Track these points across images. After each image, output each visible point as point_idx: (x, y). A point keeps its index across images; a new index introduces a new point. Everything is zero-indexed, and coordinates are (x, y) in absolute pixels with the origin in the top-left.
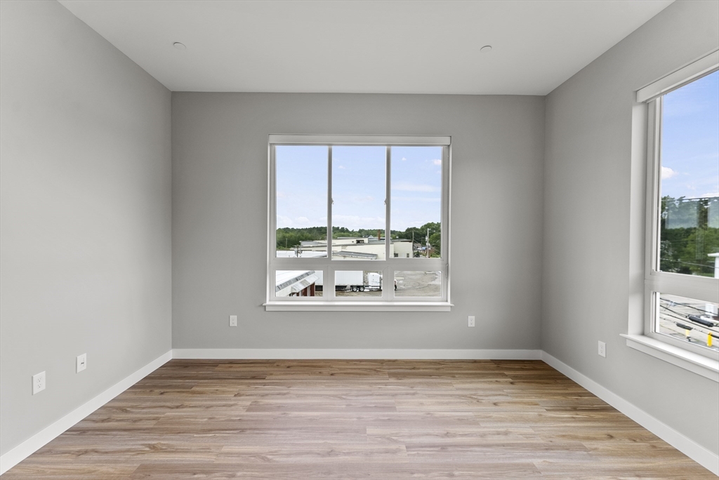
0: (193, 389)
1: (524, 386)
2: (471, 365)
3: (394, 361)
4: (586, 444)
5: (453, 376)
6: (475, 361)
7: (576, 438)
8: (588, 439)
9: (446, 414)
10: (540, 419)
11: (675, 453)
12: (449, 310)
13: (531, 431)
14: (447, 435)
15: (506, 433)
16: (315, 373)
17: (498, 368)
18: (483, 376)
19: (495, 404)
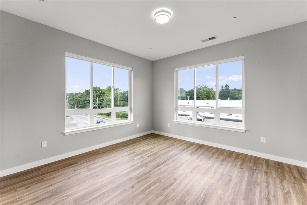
0: (45, 179)
1: (155, 139)
2: (140, 138)
3: (119, 143)
4: (174, 144)
5: (139, 142)
6: (140, 137)
7: (172, 144)
8: (173, 143)
9: (147, 149)
10: (164, 143)
11: (184, 141)
12: (133, 123)
13: (165, 145)
14: (152, 152)
15: (162, 147)
16: (96, 155)
17: (146, 137)
18: (145, 139)
19: (154, 144)
